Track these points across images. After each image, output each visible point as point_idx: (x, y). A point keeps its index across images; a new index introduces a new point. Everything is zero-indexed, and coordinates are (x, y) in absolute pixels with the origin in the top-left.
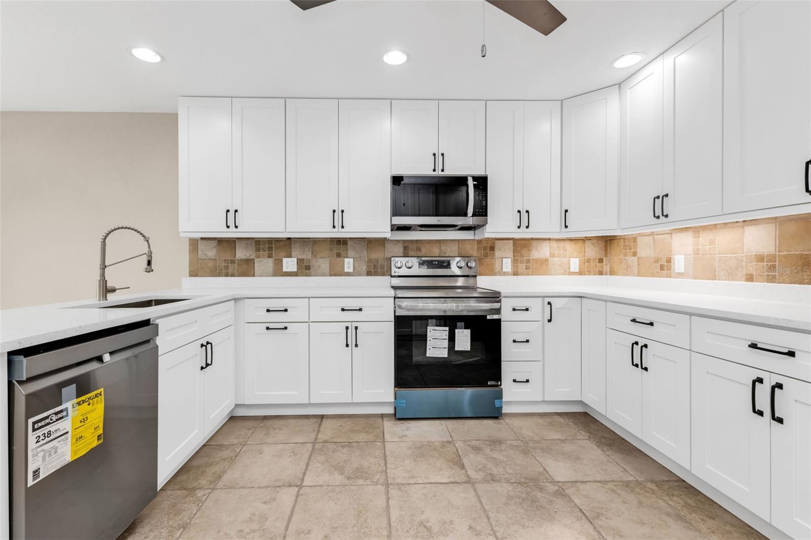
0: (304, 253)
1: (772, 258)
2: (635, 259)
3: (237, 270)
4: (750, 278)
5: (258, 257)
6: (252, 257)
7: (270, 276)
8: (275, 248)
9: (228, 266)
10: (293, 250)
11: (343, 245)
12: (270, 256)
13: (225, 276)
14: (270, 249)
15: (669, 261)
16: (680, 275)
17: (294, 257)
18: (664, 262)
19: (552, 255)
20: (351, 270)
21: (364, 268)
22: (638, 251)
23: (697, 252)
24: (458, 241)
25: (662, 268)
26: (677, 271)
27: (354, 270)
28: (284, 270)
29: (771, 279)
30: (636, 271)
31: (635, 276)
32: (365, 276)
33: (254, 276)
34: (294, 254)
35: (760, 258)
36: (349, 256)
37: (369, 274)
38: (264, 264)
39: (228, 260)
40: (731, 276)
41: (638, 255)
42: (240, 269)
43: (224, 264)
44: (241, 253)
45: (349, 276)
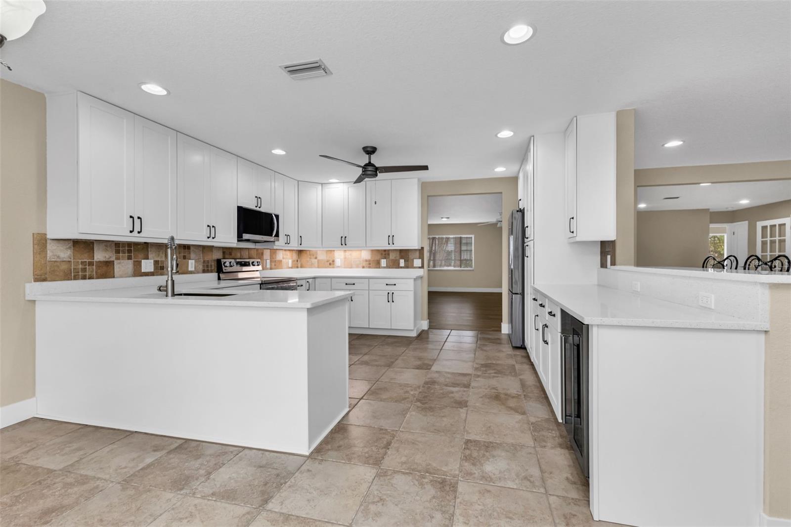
0: (159, 255)
1: (369, 261)
2: (316, 260)
3: (96, 272)
4: (363, 267)
5: (118, 259)
6: (112, 259)
7: (130, 277)
8: (134, 251)
9: (86, 268)
10: (150, 253)
11: (188, 249)
12: (129, 258)
13: (82, 279)
14: (129, 251)
15: (333, 261)
16: (338, 267)
17: (151, 259)
18: (331, 262)
19: (283, 258)
20: (193, 269)
21: (201, 267)
22: (318, 257)
23: (345, 258)
24: (248, 249)
25: (330, 264)
26: (337, 265)
27: (195, 269)
28: (142, 271)
29: (370, 267)
30: (317, 266)
31: (316, 268)
32: (201, 273)
33: (114, 277)
34: (150, 256)
35: (366, 261)
36: (192, 258)
37: (204, 271)
38: (123, 266)
39: (86, 262)
40: (357, 267)
41: (318, 258)
42: (99, 271)
43: (80, 266)
44: (100, 255)
45: (192, 273)
